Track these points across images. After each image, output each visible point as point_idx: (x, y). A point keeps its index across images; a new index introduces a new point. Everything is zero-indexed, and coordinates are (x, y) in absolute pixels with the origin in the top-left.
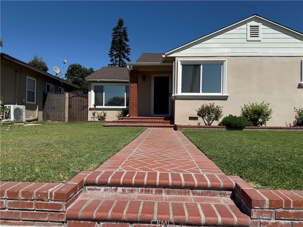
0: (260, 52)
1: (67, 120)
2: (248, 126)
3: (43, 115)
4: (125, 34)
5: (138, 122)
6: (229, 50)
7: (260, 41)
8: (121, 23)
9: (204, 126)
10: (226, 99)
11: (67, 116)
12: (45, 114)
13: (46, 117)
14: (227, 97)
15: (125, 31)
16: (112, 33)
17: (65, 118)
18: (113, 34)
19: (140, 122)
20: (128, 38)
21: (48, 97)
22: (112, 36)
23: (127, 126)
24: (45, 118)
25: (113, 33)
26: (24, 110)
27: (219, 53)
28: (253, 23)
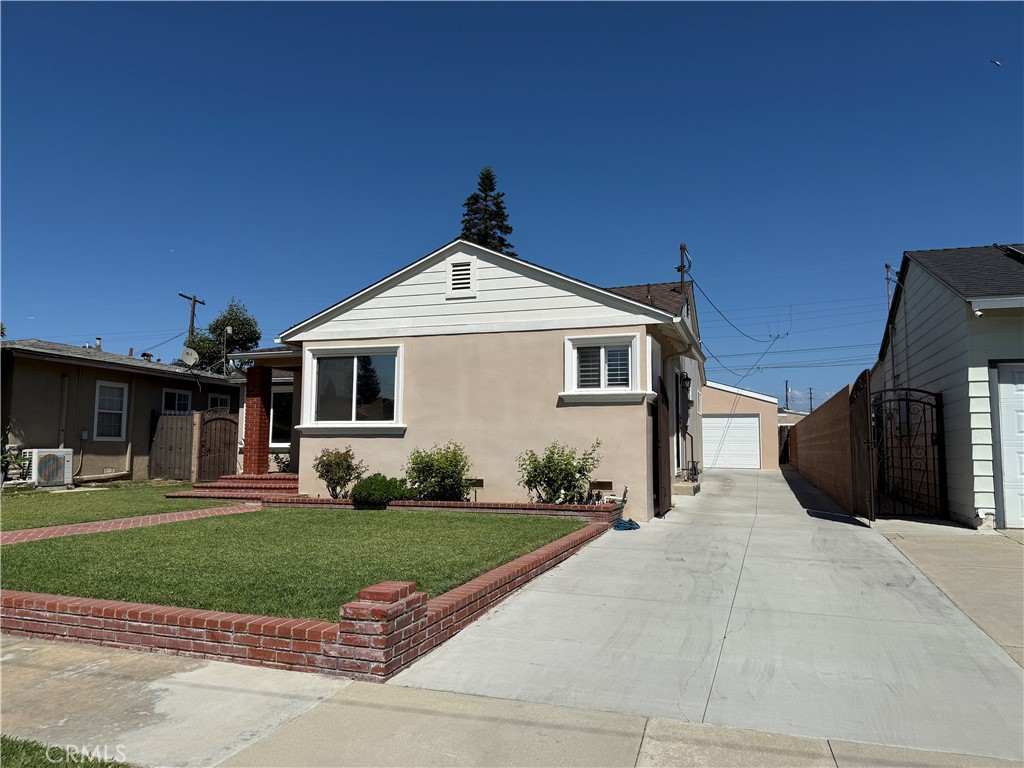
0: (473, 324)
1: (194, 477)
2: (396, 499)
3: (149, 466)
4: (499, 214)
5: (238, 488)
6: (408, 323)
7: (475, 297)
8: (487, 182)
9: (329, 500)
10: (402, 436)
11: (194, 468)
12: (153, 464)
13: (155, 471)
14: (405, 430)
15: (498, 205)
16: (464, 215)
17: (190, 472)
18: (467, 217)
19: (242, 488)
20: (508, 223)
21: (159, 424)
22: (463, 222)
23: (235, 498)
24: (152, 471)
25: (467, 215)
26: (69, 458)
27: (388, 330)
28: (460, 257)
